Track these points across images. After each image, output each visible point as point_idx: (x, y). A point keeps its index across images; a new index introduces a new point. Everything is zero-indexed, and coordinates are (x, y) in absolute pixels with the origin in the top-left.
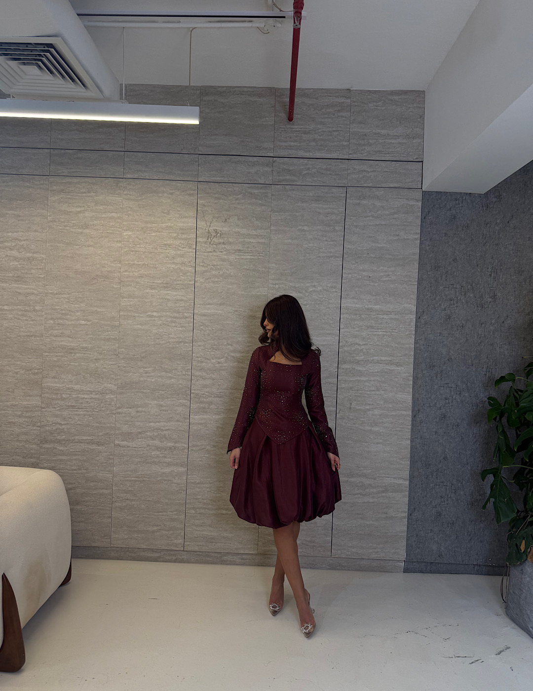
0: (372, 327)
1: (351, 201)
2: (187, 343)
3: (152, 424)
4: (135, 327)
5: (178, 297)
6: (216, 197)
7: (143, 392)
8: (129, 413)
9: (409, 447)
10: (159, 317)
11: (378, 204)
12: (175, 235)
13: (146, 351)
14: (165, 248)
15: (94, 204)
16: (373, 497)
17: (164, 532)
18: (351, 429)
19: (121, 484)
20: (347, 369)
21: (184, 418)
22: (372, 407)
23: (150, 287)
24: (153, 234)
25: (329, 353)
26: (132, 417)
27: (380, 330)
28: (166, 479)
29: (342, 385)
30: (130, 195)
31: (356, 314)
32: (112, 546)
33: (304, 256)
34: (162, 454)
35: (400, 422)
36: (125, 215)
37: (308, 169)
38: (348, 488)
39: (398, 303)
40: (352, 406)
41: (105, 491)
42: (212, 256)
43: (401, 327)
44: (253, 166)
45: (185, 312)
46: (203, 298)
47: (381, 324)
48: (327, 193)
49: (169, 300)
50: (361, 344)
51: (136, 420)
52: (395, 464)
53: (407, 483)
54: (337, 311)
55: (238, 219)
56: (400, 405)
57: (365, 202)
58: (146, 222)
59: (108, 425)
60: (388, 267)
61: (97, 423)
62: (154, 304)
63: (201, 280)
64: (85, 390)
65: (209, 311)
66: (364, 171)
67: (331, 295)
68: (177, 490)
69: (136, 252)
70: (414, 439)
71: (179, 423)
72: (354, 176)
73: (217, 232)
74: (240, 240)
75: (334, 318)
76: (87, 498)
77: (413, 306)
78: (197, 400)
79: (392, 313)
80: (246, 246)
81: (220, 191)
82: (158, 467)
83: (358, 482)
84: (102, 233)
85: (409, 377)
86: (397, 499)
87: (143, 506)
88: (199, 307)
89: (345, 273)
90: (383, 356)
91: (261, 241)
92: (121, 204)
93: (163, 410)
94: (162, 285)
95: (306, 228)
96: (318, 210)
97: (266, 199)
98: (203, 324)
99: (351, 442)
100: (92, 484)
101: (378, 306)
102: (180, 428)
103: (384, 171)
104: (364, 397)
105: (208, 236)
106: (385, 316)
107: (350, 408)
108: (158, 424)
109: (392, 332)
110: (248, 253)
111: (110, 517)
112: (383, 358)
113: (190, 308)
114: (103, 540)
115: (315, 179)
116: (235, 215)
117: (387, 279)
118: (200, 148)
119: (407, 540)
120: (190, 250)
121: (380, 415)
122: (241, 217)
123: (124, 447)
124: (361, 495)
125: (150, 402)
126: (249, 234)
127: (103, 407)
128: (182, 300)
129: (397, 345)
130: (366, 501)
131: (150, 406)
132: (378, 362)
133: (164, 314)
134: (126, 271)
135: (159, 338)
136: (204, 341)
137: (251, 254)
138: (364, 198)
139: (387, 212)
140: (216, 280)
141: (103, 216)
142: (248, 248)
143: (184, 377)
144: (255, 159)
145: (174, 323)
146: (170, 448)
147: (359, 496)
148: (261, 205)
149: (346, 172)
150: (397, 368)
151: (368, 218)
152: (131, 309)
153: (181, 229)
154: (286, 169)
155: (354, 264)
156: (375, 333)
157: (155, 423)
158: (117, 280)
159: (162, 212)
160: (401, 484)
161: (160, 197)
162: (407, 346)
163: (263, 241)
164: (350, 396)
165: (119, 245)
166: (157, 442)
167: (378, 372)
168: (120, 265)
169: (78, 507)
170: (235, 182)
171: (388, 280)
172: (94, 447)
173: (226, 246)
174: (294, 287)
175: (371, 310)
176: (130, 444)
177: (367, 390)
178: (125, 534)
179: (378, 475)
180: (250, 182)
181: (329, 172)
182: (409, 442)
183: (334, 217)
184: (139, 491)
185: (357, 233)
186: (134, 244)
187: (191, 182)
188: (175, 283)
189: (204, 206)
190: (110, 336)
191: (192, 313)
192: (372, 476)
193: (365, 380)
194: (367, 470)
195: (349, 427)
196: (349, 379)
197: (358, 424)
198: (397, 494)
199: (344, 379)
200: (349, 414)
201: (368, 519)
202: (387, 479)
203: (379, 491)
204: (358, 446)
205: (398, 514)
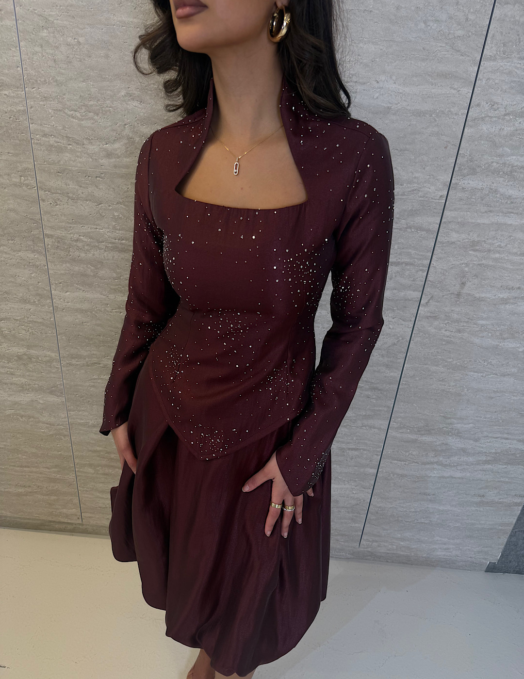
2: (8, 86)
16: (463, 470)
17: (39, 496)
18: (448, 342)
20: (473, 191)
21: (37, 294)
22: (516, 295)
25: (434, 139)
28: (23, 413)
29: (451, 235)
38: (414, 453)
40: (465, 290)
68: (52, 435)
78: (62, 253)
83: (438, 443)
99: (442, 369)
102: (34, 318)
107: (459, 295)
119: (511, 536)
124: (439, 465)
130: (446, 475)
147: (435, 466)
177: (515, 251)
179: (485, 434)
192: (473, 434)
193: (517, 223)
194: (465, 424)
195: (445, 339)
196: (473, 221)
197: (470, 331)
198: (514, 468)
199: (459, 220)
200: (453, 309)
201: (444, 503)
202: (504, 441)
203: (480, 460)
204: (457, 378)
205: (506, 498)
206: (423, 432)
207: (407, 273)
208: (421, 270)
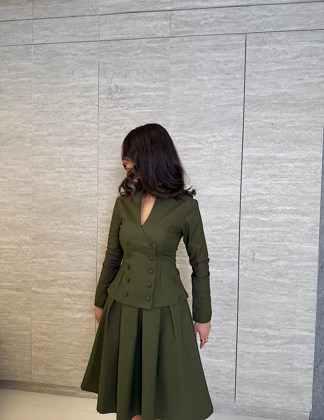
0: (276, 176)
1: (251, 48)
2: (93, 196)
3: (63, 273)
4: (46, 182)
5: (83, 153)
6: (116, 54)
7: (54, 244)
8: (42, 263)
9: (316, 299)
10: (67, 172)
11: (280, 48)
12: (79, 93)
13: (56, 205)
14: (70, 107)
15: (8, 70)
16: (277, 348)
18: (254, 280)
19: (39, 327)
20: (249, 219)
21: (91, 267)
22: (277, 258)
23: (57, 145)
24: (59, 94)
25: (231, 203)
26: (46, 267)
27: (284, 179)
28: (77, 323)
29: (244, 236)
30: (38, 59)
31: (258, 163)
32: (33, 381)
33: (204, 107)
34: (72, 301)
35: (306, 273)
36: (35, 78)
37: (206, 19)
38: (252, 339)
39: (303, 150)
40: (255, 257)
41: (25, 332)
42: (114, 111)
43: (306, 174)
44: (151, 21)
45: (90, 167)
46: (106, 153)
47: (285, 172)
48: (226, 41)
49: (74, 156)
50: (264, 193)
51: (49, 269)
52: (300, 316)
53: (313, 335)
54: (238, 161)
55: (138, 74)
56: (306, 256)
57: (266, 48)
58: (53, 84)
59: (25, 273)
60: (291, 114)
61: (16, 271)
62: (62, 160)
63: (104, 136)
64: (4, 241)
65: (112, 166)
66: (264, 16)
67: (231, 144)
68: (88, 335)
69: (45, 112)
70: (321, 291)
71: (87, 272)
72: (253, 22)
73: (117, 88)
74: (140, 94)
75: (235, 168)
76: (10, 338)
77: (319, 152)
79: (297, 161)
80: (145, 100)
81: (120, 48)
82: (70, 313)
83: (262, 333)
84: (15, 96)
85: (317, 227)
86: (302, 351)
87: (58, 347)
88: (103, 163)
89: (247, 121)
90: (288, 206)
91: (160, 93)
92: (31, 69)
93: (73, 260)
94: (68, 142)
95: (205, 78)
96: (217, 59)
97: (165, 52)
98: (107, 178)
99: (255, 293)
100: (14, 326)
101: (282, 154)
102: (89, 277)
103: (285, 14)
104: (269, 248)
105: (109, 92)
106: (290, 164)
107: (253, 259)
108: (68, 273)
109: (297, 180)
110: (148, 106)
111: (31, 356)
112: (288, 208)
113: (94, 163)
114: (24, 375)
115: (214, 28)
116: (135, 70)
117: (291, 125)
118: (101, 9)
119: (314, 391)
120: (93, 107)
121: (285, 266)
122: (140, 71)
123: (40, 293)
124: (264, 345)
125: (61, 253)
126: (149, 88)
127: (20, 257)
128: (86, 156)
129: (302, 194)
130: (270, 352)
131: (61, 256)
132: (283, 212)
133: (71, 169)
134: (36, 131)
135: (66, 193)
136: (109, 195)
137: (151, 107)
138: (265, 44)
139: (289, 57)
140: (118, 134)
141: (16, 81)
142: (148, 101)
143: (91, 229)
144: (153, 14)
145: (81, 178)
146: (80, 296)
147: (263, 346)
148: (160, 58)
149: (245, 19)
150: (303, 218)
151: (269, 64)
152: (41, 166)
153: (84, 88)
154: (184, 21)
155: (256, 112)
156: (279, 182)
157: (66, 272)
158: (28, 139)
159: (66, 73)
160: (307, 336)
161: (65, 59)
162: (314, 194)
163: (163, 93)
164: (254, 247)
165: (31, 106)
166: (67, 290)
167: (283, 222)
168: (30, 125)
169: (3, 346)
170: (134, 38)
171: (292, 127)
172: (14, 292)
173: (126, 101)
174: (194, 138)
175: (275, 158)
176: (44, 291)
177: (271, 240)
178: (43, 372)
179: (282, 326)
180: (149, 37)
181: (227, 21)
182: (315, 294)
183: (233, 65)
184: (54, 333)
185: (258, 80)
186: (43, 105)
187: (94, 42)
188: (80, 139)
189: (106, 63)
190: (24, 191)
191: (97, 168)
192: (277, 327)
193: (268, 230)
194: (272, 321)
195: (252, 279)
196: (252, 230)
197: (262, 275)
198: (302, 346)
199: (246, 230)
200: (252, 265)
201: (273, 369)
202: (292, 330)
203: (284, 342)
204: (262, 297)
205: (303, 365)
206: (253, 327)
207: (231, 251)
208: (236, 250)
